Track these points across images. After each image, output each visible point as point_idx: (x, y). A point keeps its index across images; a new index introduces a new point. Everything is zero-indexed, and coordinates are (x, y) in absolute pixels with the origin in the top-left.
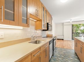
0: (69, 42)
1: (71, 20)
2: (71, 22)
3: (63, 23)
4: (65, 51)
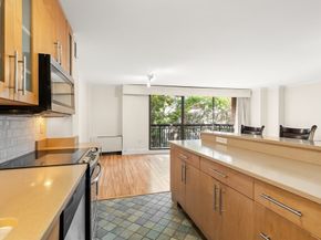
0: (141, 160)
1: (151, 77)
2: (149, 86)
3: (122, 86)
4: (140, 213)
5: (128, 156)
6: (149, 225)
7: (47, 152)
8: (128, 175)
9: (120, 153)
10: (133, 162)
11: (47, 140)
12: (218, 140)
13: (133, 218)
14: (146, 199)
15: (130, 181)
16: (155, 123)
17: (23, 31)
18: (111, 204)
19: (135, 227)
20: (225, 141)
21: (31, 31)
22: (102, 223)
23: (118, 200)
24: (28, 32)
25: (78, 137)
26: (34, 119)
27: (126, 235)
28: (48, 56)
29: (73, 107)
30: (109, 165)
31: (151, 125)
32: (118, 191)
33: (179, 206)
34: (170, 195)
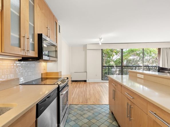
0: (96, 85)
1: (101, 39)
2: (100, 44)
4: (90, 114)
5: (89, 83)
6: (93, 121)
7: (47, 78)
8: (88, 93)
9: (85, 81)
10: (91, 86)
11: (47, 73)
12: (139, 75)
13: (86, 116)
14: (95, 107)
15: (88, 97)
16: (105, 65)
17: (30, 24)
18: (76, 107)
19: (86, 121)
20: (142, 76)
21: (34, 24)
22: (70, 116)
23: (80, 106)
24: (33, 25)
25: (61, 72)
26: (40, 63)
27: (80, 123)
28: (42, 34)
29: (56, 57)
30: (79, 87)
31: (103, 66)
32: (81, 101)
33: (112, 113)
34: (108, 107)
